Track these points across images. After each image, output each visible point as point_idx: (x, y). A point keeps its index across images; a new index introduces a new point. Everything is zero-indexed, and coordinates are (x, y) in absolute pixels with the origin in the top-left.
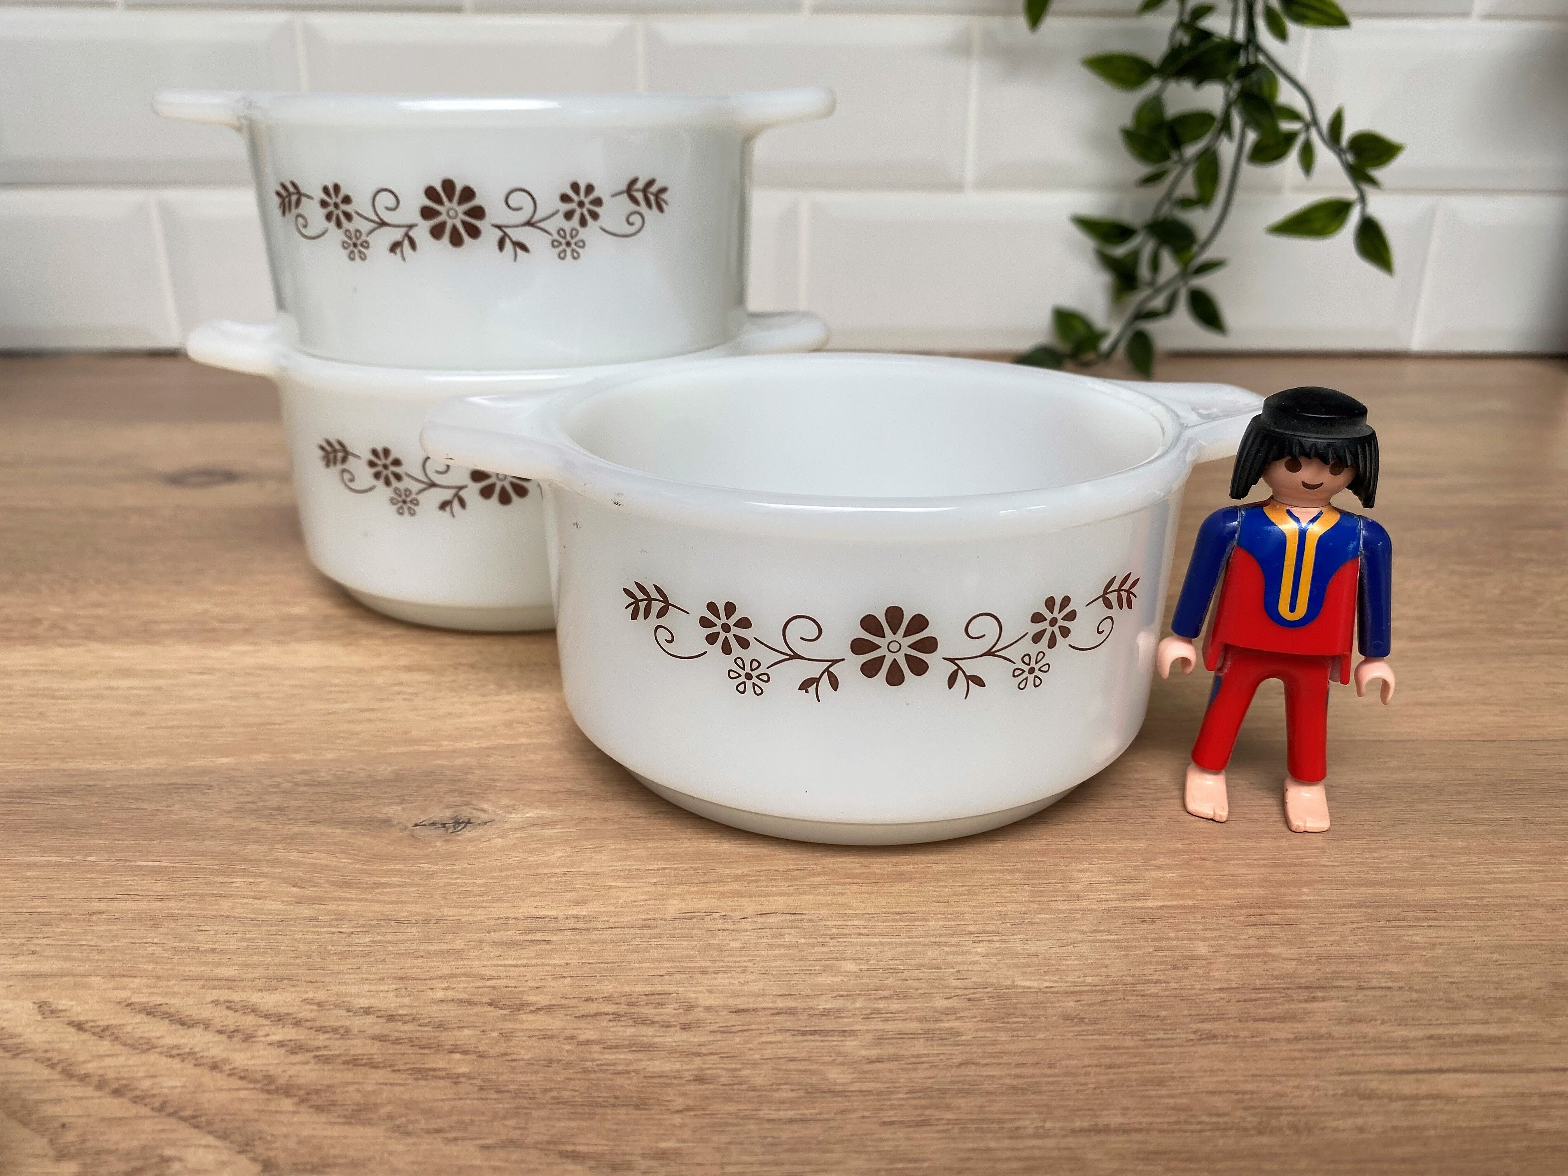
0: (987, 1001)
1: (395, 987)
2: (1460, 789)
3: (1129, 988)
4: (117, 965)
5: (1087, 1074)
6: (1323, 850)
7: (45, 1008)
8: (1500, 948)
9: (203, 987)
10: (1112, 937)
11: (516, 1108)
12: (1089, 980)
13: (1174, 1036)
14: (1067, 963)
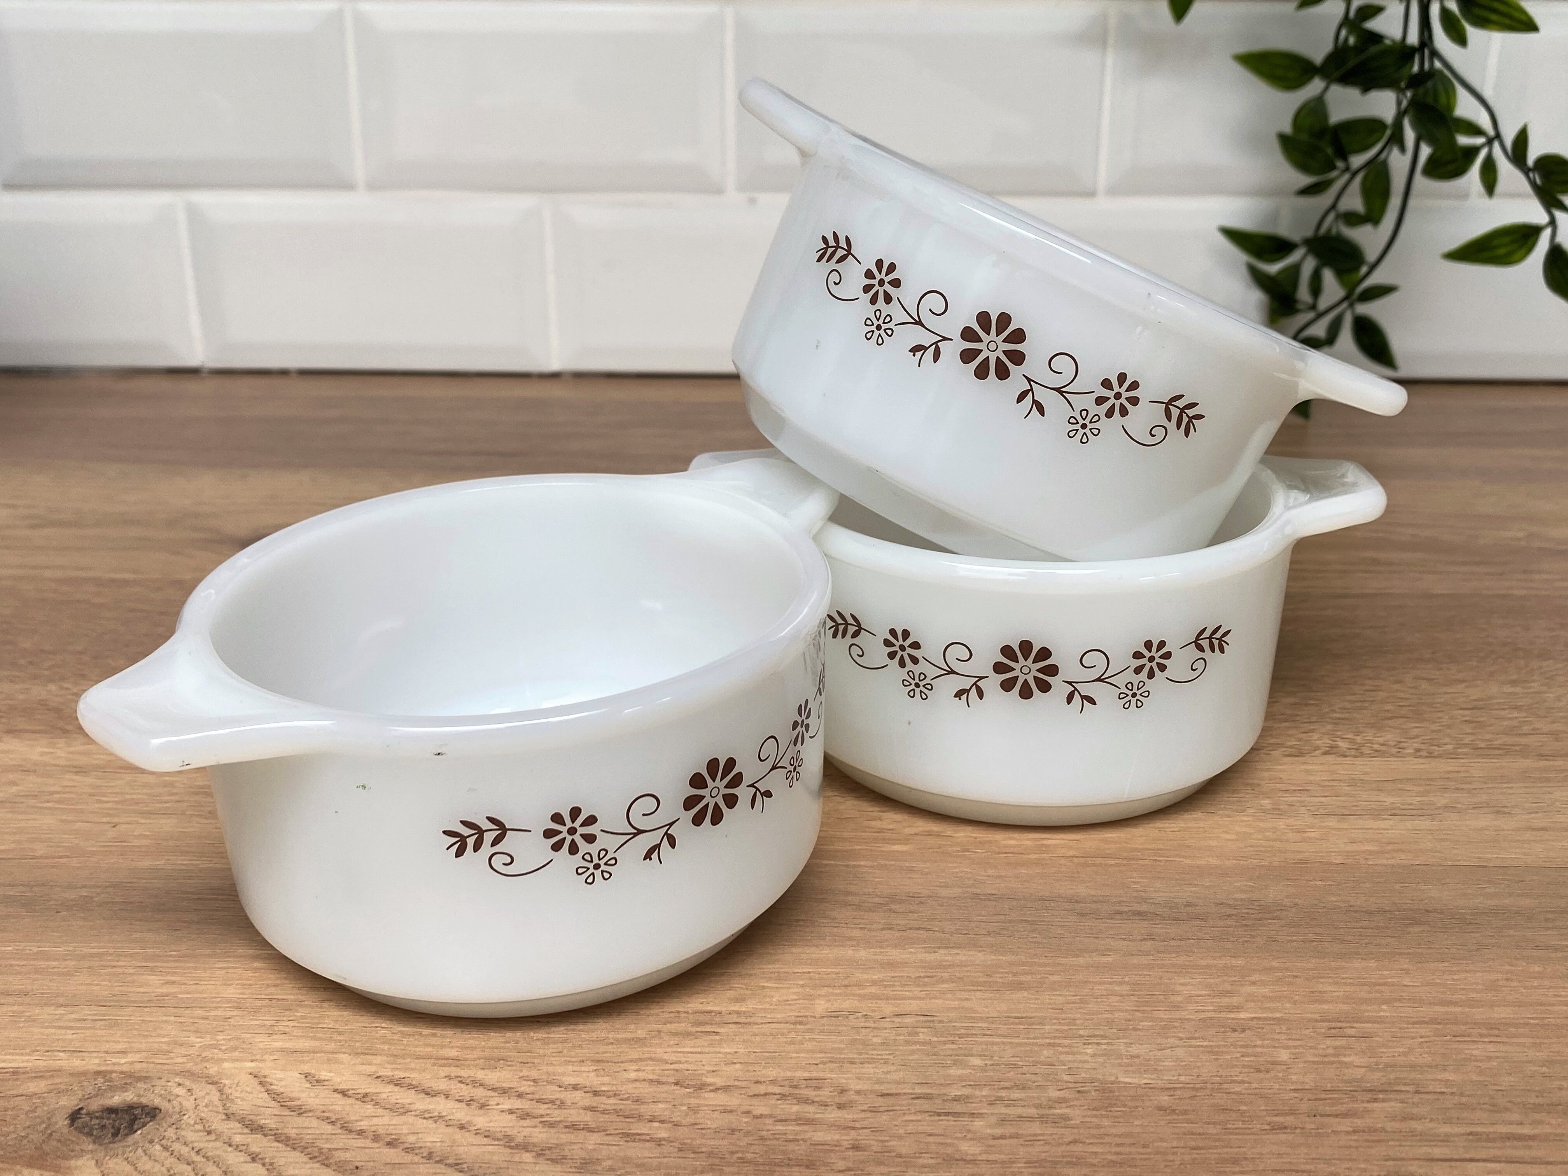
0: (1093, 1093)
1: (595, 1068)
2: (1549, 916)
3: (1216, 1086)
4: (358, 1044)
5: (1174, 1153)
6: (1407, 972)
7: (309, 1078)
8: (1549, 1063)
9: (434, 1065)
10: (1205, 1044)
11: (710, 1165)
12: (1182, 1078)
13: (1250, 1126)
14: (1164, 1064)
